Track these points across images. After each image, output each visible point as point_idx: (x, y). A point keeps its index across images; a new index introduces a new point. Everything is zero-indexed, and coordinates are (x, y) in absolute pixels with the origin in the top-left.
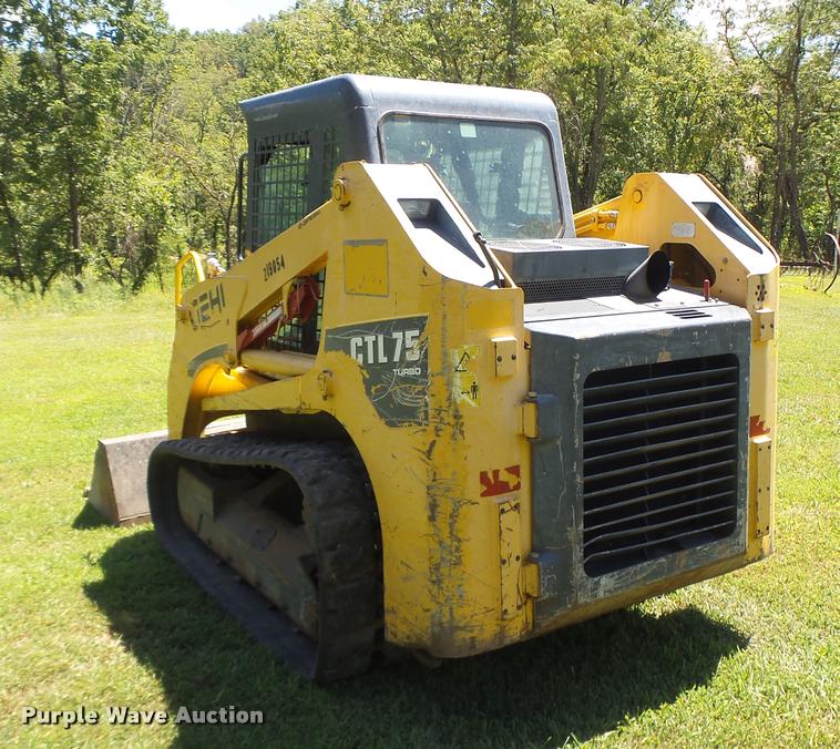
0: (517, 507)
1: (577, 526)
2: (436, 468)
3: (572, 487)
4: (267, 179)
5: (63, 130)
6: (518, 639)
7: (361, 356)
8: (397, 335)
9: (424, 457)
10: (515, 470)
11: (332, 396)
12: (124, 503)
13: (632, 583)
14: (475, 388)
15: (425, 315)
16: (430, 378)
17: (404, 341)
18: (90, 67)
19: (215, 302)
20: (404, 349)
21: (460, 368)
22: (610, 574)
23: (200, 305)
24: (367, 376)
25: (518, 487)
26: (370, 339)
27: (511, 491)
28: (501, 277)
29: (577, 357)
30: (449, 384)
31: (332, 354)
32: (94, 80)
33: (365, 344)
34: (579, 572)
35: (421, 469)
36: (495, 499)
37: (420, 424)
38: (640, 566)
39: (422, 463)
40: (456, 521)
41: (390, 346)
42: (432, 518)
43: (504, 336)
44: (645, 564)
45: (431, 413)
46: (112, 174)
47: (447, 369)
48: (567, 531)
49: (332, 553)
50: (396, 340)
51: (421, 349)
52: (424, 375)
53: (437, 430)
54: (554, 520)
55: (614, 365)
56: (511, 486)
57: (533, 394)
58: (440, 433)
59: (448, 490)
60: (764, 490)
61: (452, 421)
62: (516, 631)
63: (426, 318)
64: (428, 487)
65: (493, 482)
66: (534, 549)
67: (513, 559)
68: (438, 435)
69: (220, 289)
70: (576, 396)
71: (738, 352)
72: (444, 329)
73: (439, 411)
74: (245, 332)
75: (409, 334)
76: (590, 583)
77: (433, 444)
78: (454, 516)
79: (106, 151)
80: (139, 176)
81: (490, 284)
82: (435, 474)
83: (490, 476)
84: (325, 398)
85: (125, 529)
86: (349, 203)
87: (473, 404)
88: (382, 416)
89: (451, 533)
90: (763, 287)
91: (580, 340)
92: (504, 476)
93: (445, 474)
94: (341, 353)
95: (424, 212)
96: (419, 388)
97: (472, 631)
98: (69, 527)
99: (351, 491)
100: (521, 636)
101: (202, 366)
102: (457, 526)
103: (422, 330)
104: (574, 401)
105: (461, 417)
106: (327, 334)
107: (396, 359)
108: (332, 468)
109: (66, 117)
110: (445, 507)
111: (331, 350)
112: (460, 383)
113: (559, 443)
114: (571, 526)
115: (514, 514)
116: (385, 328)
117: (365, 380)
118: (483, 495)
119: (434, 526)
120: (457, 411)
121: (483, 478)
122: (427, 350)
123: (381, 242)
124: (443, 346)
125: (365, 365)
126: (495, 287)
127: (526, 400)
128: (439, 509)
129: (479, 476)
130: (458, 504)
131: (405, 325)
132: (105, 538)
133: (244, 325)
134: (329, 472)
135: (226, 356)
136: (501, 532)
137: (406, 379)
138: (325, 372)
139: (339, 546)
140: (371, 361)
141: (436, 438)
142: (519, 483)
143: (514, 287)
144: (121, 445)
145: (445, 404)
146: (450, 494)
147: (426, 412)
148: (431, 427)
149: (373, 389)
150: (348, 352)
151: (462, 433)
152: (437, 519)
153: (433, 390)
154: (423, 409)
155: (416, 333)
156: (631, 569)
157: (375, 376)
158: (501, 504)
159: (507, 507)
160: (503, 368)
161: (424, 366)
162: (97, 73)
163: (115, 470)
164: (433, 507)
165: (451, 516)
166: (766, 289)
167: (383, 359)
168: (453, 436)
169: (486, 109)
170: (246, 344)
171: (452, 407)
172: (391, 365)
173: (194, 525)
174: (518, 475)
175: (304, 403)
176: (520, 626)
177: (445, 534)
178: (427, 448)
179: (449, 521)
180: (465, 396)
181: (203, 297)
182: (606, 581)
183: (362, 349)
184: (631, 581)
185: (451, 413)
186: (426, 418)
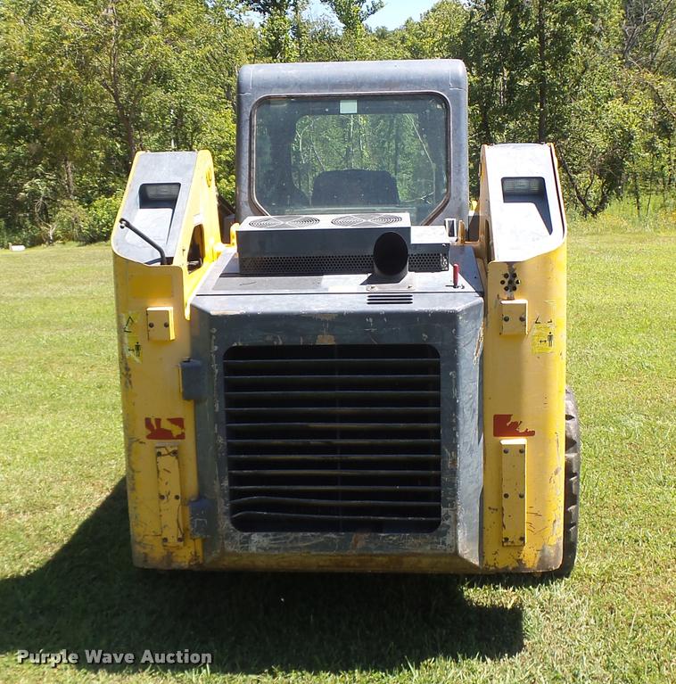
0: (175, 453)
1: (222, 482)
3: (215, 446)
6: (186, 567)
10: (178, 422)
13: (292, 548)
14: (138, 347)
22: (264, 533)
25: (181, 437)
27: (173, 438)
29: (214, 331)
30: (122, 341)
34: (225, 523)
36: (157, 442)
38: (301, 534)
44: (309, 534)
47: (120, 329)
48: (214, 484)
55: (260, 342)
56: (174, 435)
60: (513, 496)
61: (125, 372)
62: (184, 560)
65: (155, 428)
67: (172, 497)
70: (214, 366)
71: (437, 343)
76: (239, 536)
83: (153, 422)
87: (137, 360)
90: (515, 276)
91: (217, 316)
92: (166, 425)
97: (144, 548)
100: (190, 566)
102: (132, 459)
112: (128, 341)
113: (206, 404)
114: (216, 479)
118: (148, 437)
120: (127, 364)
121: (148, 421)
129: (144, 421)
130: (131, 441)
136: (158, 472)
142: (183, 434)
151: (130, 382)
156: (292, 535)
158: (157, 448)
159: (163, 451)
160: (155, 333)
166: (519, 278)
169: (373, 84)
171: (124, 361)
174: (182, 427)
176: (189, 557)
180: (132, 353)
182: (258, 540)
184: (290, 545)
185: (124, 365)
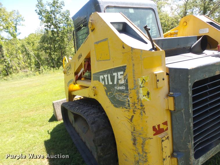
0: (168, 138)
1: (191, 143)
2: (135, 126)
3: (189, 128)
4: (79, 35)
5: (59, 43)
7: (103, 82)
8: (115, 74)
9: (129, 121)
10: (165, 123)
11: (96, 95)
12: (59, 116)
14: (148, 94)
15: (125, 65)
16: (129, 91)
17: (117, 76)
18: (62, 31)
19: (70, 68)
20: (118, 79)
21: (142, 86)
22: (203, 156)
23: (67, 69)
24: (106, 89)
25: (167, 129)
26: (106, 76)
28: (155, 47)
29: (189, 76)
30: (138, 93)
31: (95, 81)
32: (63, 33)
33: (104, 78)
35: (128, 125)
36: (159, 136)
37: (127, 108)
39: (129, 123)
40: (144, 146)
41: (113, 78)
42: (134, 144)
43: (159, 71)
44: (213, 149)
45: (131, 104)
46: (67, 49)
47: (136, 86)
48: (187, 144)
49: (100, 147)
50: (114, 76)
51: (125, 79)
52: (127, 89)
53: (134, 111)
54: (182, 141)
55: (202, 78)
56: (165, 130)
57: (171, 93)
58: (135, 112)
59: (140, 134)
61: (140, 107)
63: (125, 66)
64: (132, 132)
65: (158, 129)
66: (174, 151)
67: (167, 157)
68: (134, 113)
69: (70, 65)
70: (189, 92)
72: (134, 70)
73: (134, 104)
74: (76, 75)
75: (119, 73)
76: (196, 161)
77: (132, 117)
78: (143, 144)
79: (66, 45)
80: (72, 49)
81: (151, 50)
82: (134, 127)
83: (157, 127)
84: (94, 95)
85: (59, 121)
86: (94, 29)
87: (148, 100)
88: (112, 103)
89: (143, 150)
91: (190, 69)
92: (162, 127)
93: (138, 129)
94: (97, 81)
95: (121, 27)
96: (125, 94)
98: (48, 121)
99: (105, 125)
101: (69, 84)
102: (145, 148)
103: (124, 71)
104: (189, 94)
105: (143, 106)
106: (93, 75)
107: (115, 83)
108: (98, 117)
109: (59, 40)
110: (139, 141)
111: (95, 80)
112: (142, 92)
113: (183, 111)
114: (189, 143)
115: (167, 140)
116: (110, 72)
117: (105, 90)
118: (154, 135)
119: (135, 147)
120: (142, 103)
121: (154, 128)
122: (127, 79)
123: (106, 40)
124: (134, 77)
125: (105, 85)
126: (153, 51)
127: (168, 95)
128: (137, 141)
129: (152, 128)
130: (145, 140)
131: (118, 70)
132: (55, 124)
133: (76, 74)
134: (98, 119)
135: (73, 82)
136: (162, 149)
137: (120, 91)
138: (94, 87)
139: (102, 144)
140: (107, 84)
141: (134, 114)
142: (167, 128)
143: (161, 50)
144: (57, 103)
145: (136, 101)
146: (141, 136)
147: (129, 104)
148: (131, 110)
149: (108, 93)
150: (99, 81)
151: (144, 112)
152: (137, 145)
153: (131, 95)
154: (128, 102)
155: (122, 73)
156: (209, 152)
157: (109, 89)
158: (162, 138)
159: (164, 139)
160: (160, 84)
161: (127, 86)
162: (63, 32)
163: (56, 108)
164: (135, 140)
165: (142, 144)
167: (111, 83)
168: (141, 114)
170: (77, 79)
171: (140, 102)
172: (113, 85)
173: (72, 122)
174: (167, 125)
175: (89, 96)
177: (140, 150)
178: (130, 118)
179: (141, 146)
180: (145, 97)
181: (67, 67)
182: (201, 160)
183: (104, 80)
184: (208, 156)
185: (139, 104)
186: (129, 106)
